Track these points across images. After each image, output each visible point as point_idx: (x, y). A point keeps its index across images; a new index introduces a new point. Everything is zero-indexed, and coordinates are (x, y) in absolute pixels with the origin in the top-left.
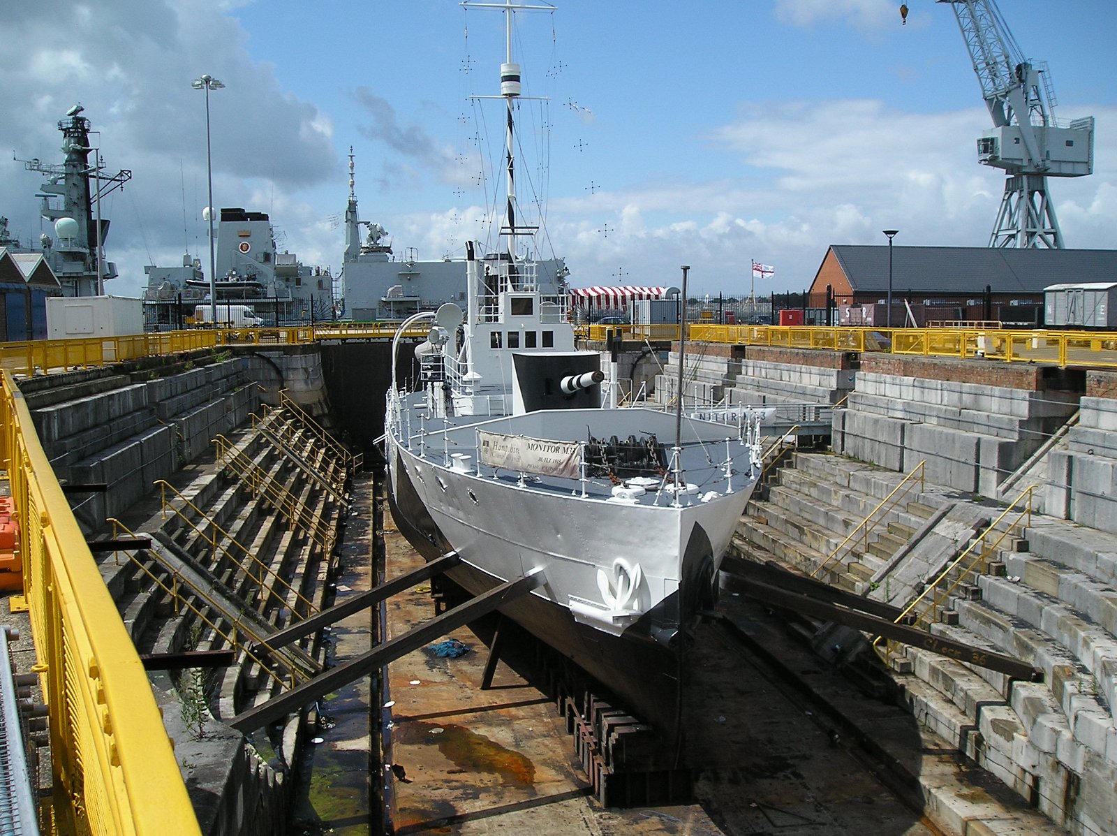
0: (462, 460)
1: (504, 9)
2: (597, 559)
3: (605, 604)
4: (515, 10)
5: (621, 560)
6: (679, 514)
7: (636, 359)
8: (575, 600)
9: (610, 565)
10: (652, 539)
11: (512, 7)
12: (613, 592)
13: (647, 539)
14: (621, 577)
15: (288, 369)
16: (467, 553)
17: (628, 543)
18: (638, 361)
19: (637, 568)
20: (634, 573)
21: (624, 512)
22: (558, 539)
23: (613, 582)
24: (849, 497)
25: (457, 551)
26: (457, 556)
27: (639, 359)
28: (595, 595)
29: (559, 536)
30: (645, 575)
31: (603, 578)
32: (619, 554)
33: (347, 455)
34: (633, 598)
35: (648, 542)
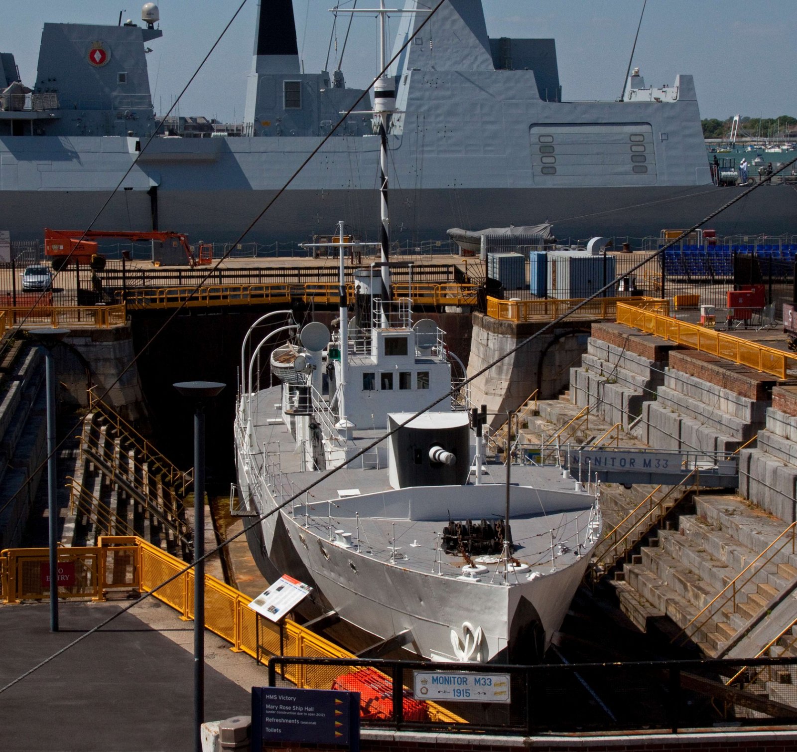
0: (345, 537)
1: (376, 14)
2: (450, 621)
3: (455, 656)
4: (389, 14)
5: (467, 624)
6: (507, 590)
7: (546, 345)
8: (435, 653)
9: (460, 627)
10: (490, 608)
11: (386, 12)
12: (462, 646)
13: (486, 608)
14: (468, 636)
15: (97, 360)
16: (346, 611)
17: (473, 610)
18: (548, 347)
19: (479, 630)
20: (477, 634)
21: (469, 587)
22: (421, 606)
23: (463, 639)
24: (733, 553)
25: (338, 609)
26: (336, 614)
27: (551, 344)
28: (449, 649)
29: (422, 603)
30: (486, 635)
31: (454, 636)
32: (466, 619)
33: (174, 470)
34: (476, 651)
35: (487, 611)
